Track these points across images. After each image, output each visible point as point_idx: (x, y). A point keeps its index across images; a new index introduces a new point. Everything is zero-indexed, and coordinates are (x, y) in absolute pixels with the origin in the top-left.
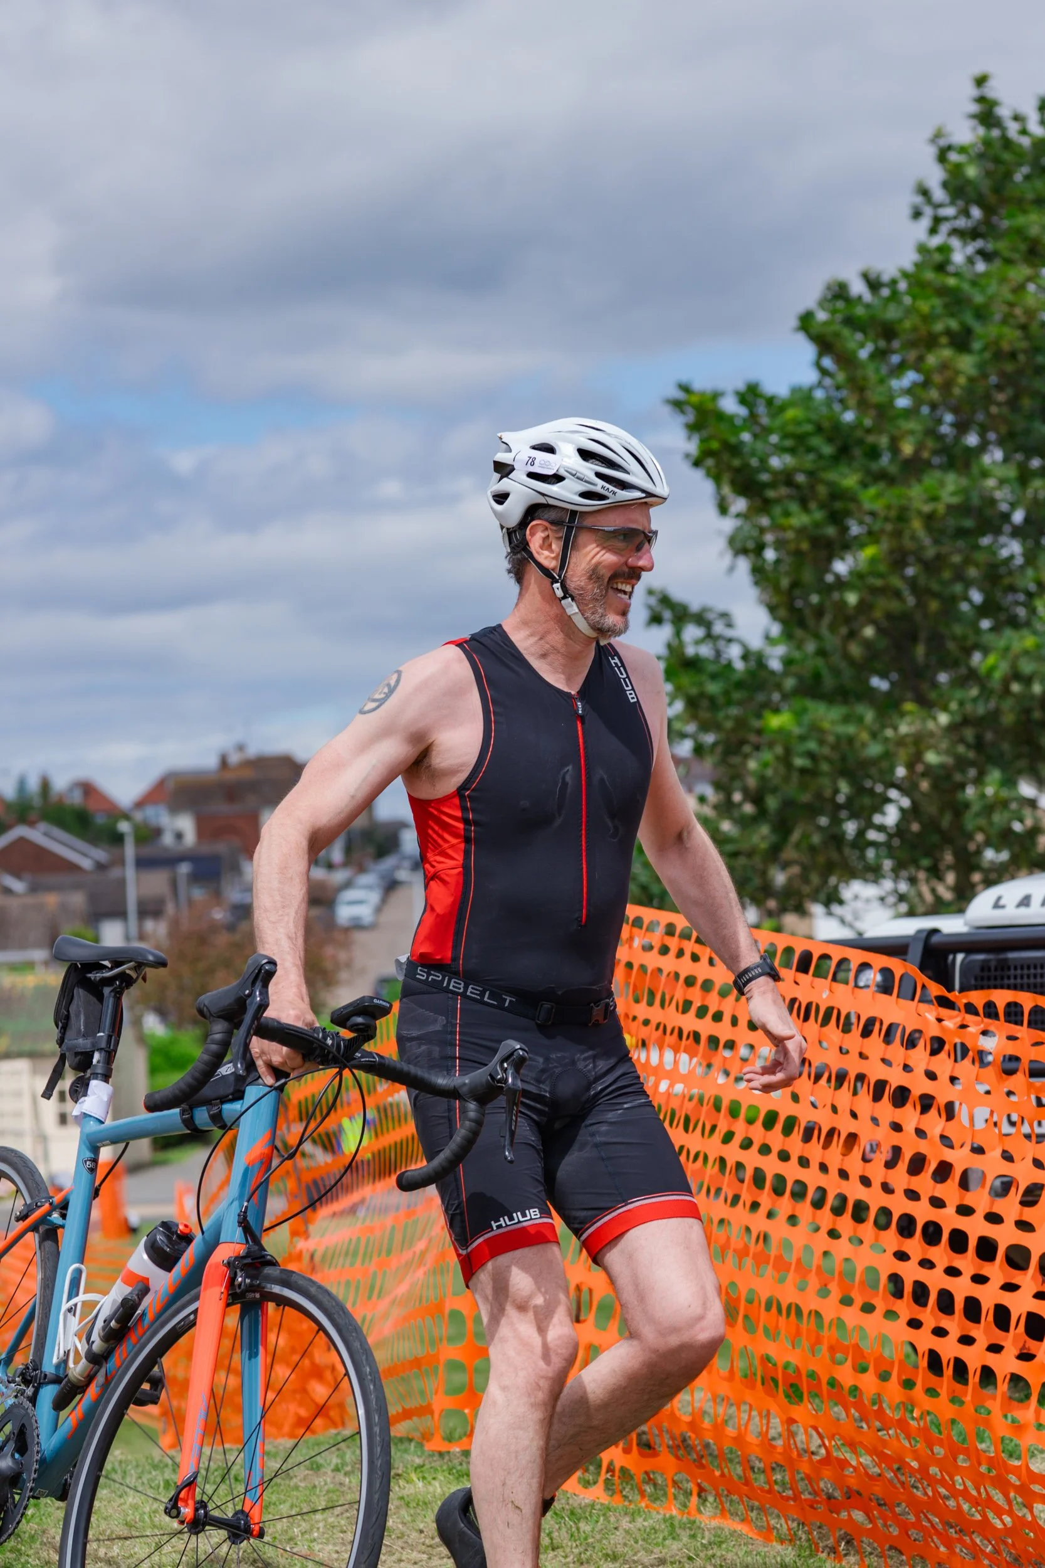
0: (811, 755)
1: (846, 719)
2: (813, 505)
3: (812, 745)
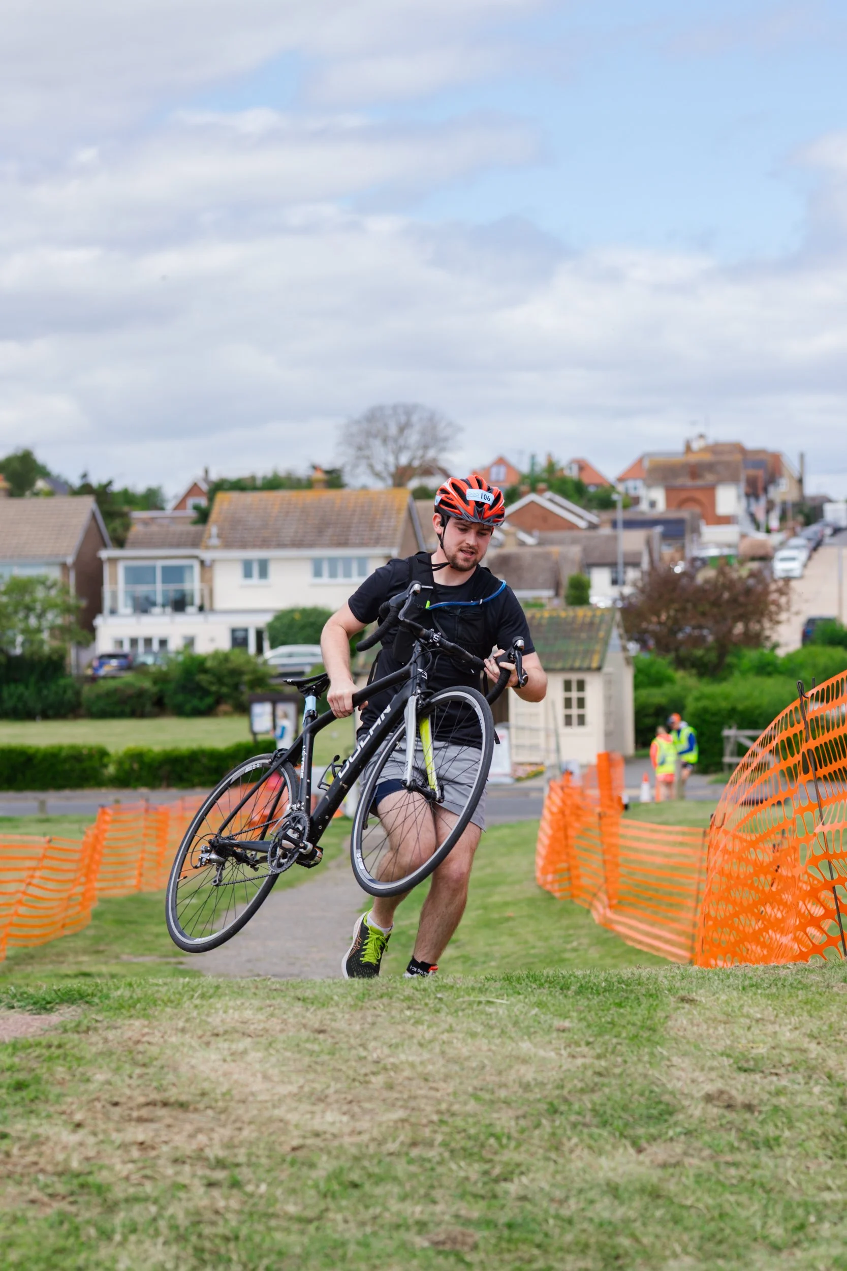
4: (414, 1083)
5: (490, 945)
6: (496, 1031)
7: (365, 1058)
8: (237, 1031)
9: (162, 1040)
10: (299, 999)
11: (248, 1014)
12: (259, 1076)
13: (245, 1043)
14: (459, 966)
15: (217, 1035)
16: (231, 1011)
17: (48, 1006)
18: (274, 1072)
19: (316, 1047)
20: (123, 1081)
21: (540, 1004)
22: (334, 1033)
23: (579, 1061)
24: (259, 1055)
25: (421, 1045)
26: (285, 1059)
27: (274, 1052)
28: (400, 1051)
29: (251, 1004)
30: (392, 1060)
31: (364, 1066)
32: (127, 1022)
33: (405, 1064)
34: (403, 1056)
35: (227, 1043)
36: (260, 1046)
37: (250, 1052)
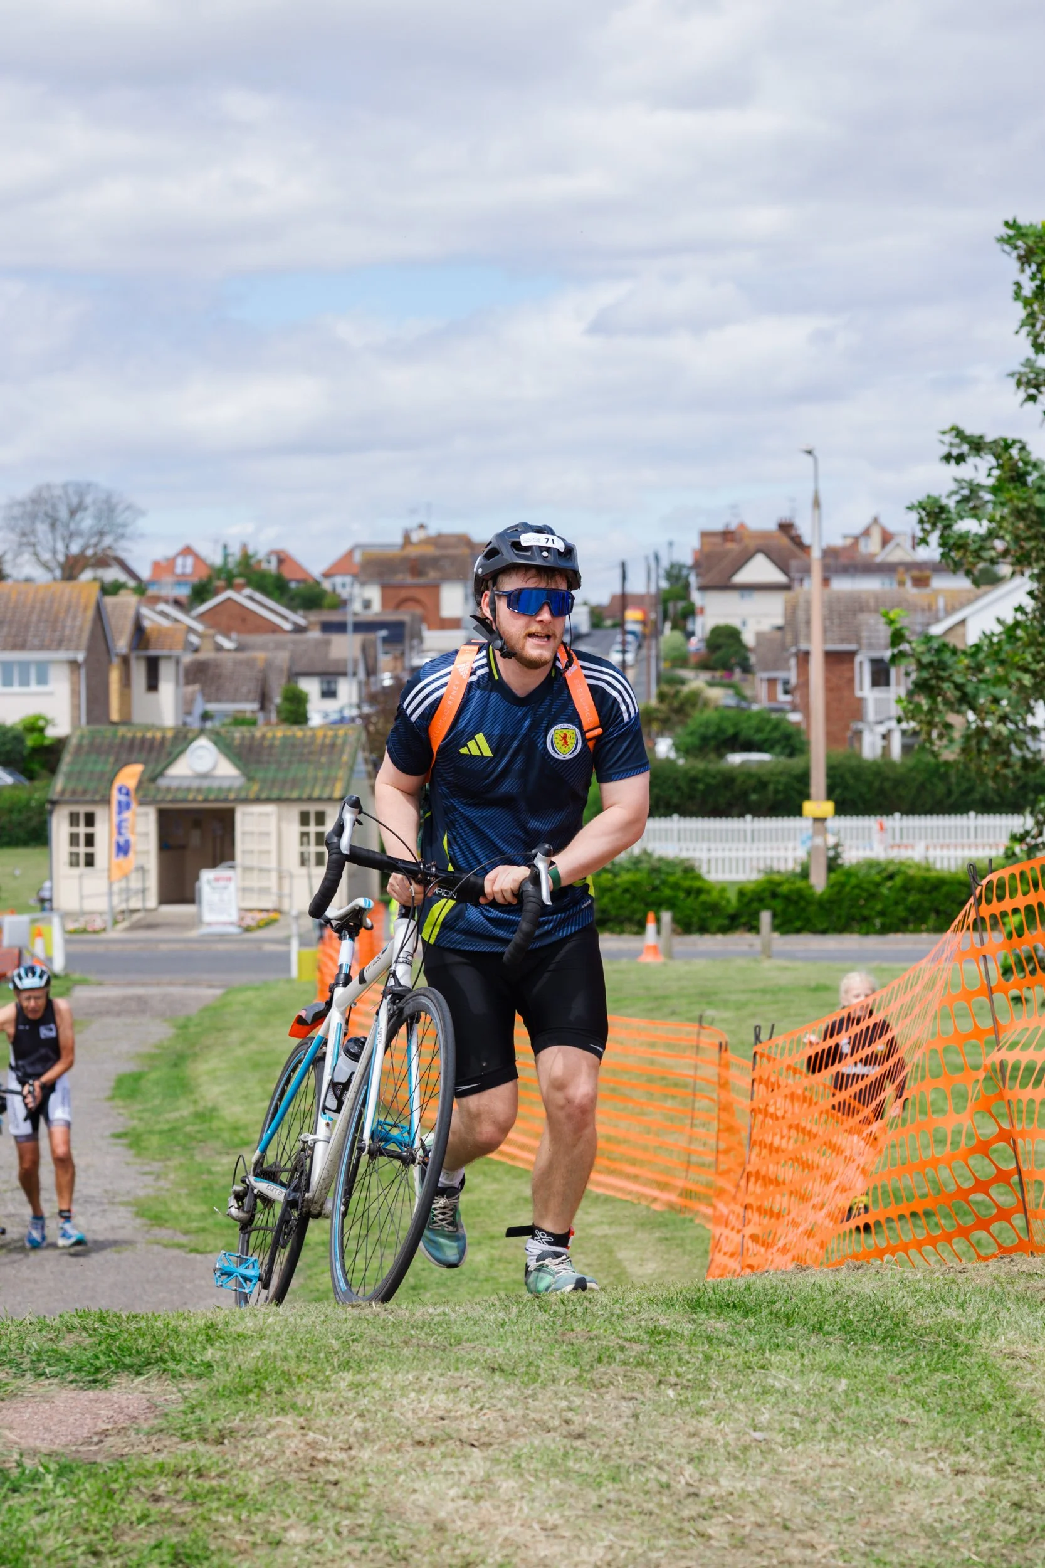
4: (770, 1531)
6: (822, 1427)
7: (668, 1486)
8: (451, 1438)
9: (343, 1456)
10: (493, 1369)
11: (442, 1401)
12: (536, 1527)
13: (476, 1464)
15: (420, 1443)
16: (413, 1395)
17: (100, 1376)
18: (553, 1518)
19: (586, 1467)
20: (337, 1546)
21: (834, 1369)
22: (595, 1438)
23: (980, 1483)
24: (512, 1483)
25: (736, 1458)
26: (558, 1494)
27: (532, 1480)
28: (711, 1471)
29: (430, 1380)
30: (712, 1489)
31: (679, 1502)
32: (272, 1421)
33: (736, 1496)
34: (723, 1481)
35: (449, 1461)
36: (504, 1466)
37: (495, 1478)
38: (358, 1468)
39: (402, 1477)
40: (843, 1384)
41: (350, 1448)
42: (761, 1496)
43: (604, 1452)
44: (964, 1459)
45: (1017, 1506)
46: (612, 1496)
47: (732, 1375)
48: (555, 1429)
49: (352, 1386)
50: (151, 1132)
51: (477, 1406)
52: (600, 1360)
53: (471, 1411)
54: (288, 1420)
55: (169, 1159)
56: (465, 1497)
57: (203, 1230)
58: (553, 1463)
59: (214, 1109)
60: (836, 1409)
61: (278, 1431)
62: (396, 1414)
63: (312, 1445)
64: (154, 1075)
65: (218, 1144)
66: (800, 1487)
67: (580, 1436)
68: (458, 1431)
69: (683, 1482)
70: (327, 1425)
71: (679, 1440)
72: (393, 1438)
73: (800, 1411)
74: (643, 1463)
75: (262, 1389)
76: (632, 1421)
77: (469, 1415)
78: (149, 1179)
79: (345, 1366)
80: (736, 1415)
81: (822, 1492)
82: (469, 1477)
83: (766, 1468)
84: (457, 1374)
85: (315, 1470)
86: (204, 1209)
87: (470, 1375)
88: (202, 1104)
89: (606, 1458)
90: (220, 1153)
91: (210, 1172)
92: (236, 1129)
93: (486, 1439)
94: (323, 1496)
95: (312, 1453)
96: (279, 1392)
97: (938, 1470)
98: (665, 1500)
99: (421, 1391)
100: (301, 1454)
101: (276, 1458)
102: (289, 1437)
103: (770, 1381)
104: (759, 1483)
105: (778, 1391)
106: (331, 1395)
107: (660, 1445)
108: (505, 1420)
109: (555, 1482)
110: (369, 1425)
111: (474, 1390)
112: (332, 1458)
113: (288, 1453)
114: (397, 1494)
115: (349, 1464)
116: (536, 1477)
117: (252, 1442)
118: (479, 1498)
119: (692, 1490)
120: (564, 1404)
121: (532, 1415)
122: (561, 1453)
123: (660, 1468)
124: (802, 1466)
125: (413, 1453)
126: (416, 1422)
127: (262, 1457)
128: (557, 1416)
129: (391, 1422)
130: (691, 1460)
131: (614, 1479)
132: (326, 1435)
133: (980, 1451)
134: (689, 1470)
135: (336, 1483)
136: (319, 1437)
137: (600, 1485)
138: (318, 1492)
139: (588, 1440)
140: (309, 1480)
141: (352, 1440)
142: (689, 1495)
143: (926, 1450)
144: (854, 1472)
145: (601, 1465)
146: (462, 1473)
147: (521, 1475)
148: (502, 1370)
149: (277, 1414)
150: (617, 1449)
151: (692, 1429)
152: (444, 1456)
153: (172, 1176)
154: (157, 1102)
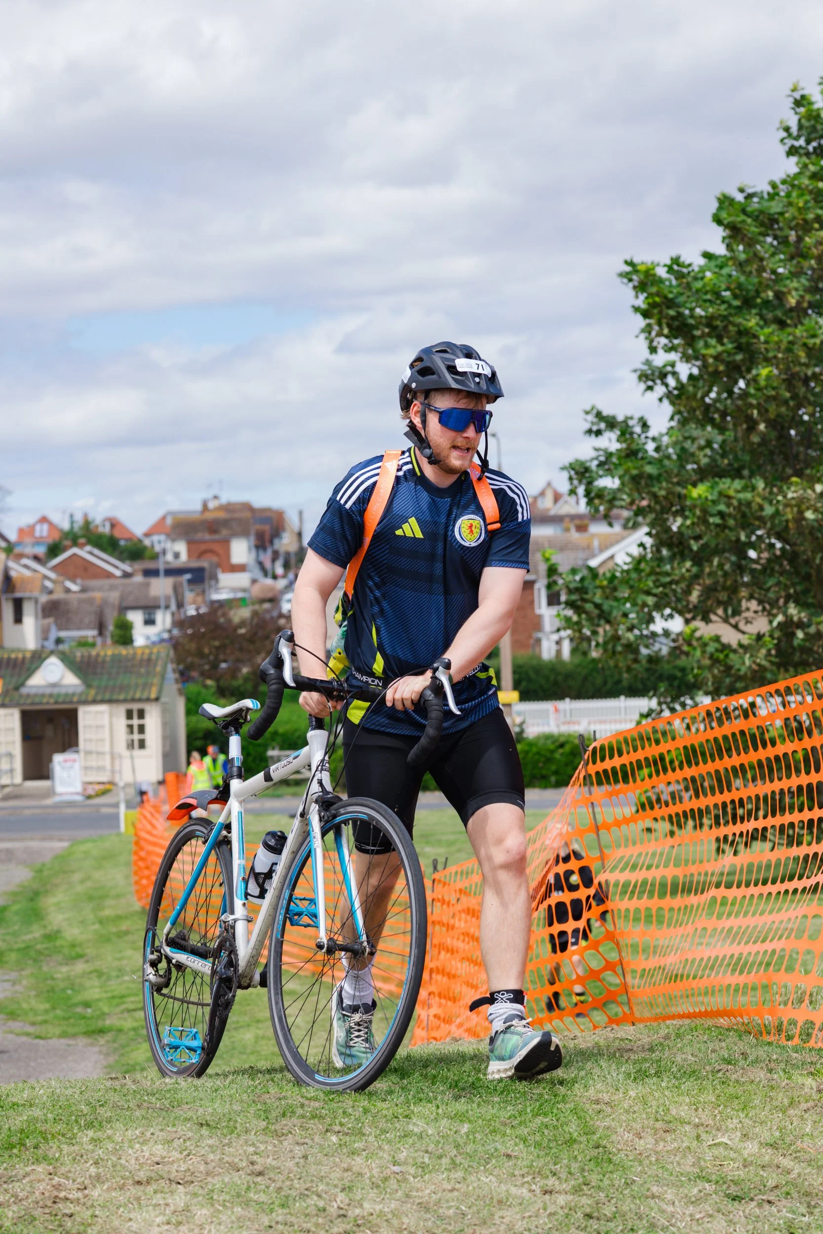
0: (721, 514)
1: (744, 489)
2: (725, 340)
3: (722, 507)
5: (119, 959)
6: (445, 1161)
7: (324, 1210)
8: (162, 1178)
9: (80, 1195)
10: (202, 1125)
11: (159, 1150)
13: (180, 1197)
14: (96, 982)
15: (139, 1183)
19: (263, 1197)
21: (461, 1117)
22: (272, 1175)
23: (561, 1200)
24: (204, 1211)
25: (378, 1187)
26: (238, 1219)
27: (221, 1208)
28: (358, 1198)
29: (152, 1134)
30: (358, 1211)
31: (331, 1221)
32: (28, 1169)
33: (374, 1216)
34: (366, 1205)
35: (159, 1196)
36: (200, 1198)
37: (192, 1208)
38: (89, 1203)
39: (122, 1209)
40: (465, 1128)
41: (85, 1188)
42: (394, 1215)
43: (278, 1186)
44: (551, 1182)
45: (589, 1216)
46: (280, 1219)
47: (382, 1124)
48: (243, 1169)
49: (93, 1140)
50: (11, 950)
51: (185, 1153)
52: (284, 1115)
53: (180, 1156)
54: (40, 1169)
55: (22, 970)
56: (168, 1223)
57: (46, 1022)
58: (239, 1195)
59: (58, 932)
60: (457, 1146)
61: (32, 1177)
62: (123, 1161)
63: (57, 1187)
64: (16, 907)
65: (60, 958)
66: (424, 1207)
67: (260, 1174)
68: (169, 1172)
69: (336, 1206)
70: (70, 1171)
71: (336, 1175)
72: (118, 1179)
73: (430, 1149)
74: (306, 1192)
75: (24, 1145)
76: (302, 1161)
77: (178, 1160)
78: (7, 985)
79: (90, 1125)
80: (381, 1154)
81: (441, 1211)
82: (172, 1208)
83: (400, 1193)
84: (174, 1129)
85: (56, 1206)
86: (47, 1006)
87: (183, 1129)
88: (50, 928)
89: (280, 1189)
90: (61, 964)
91: (53, 979)
92: (73, 946)
93: (188, 1178)
94: (60, 1226)
95: (56, 1194)
96: (36, 1147)
97: (530, 1191)
98: (320, 1221)
99: (145, 1143)
100: (47, 1194)
101: (27, 1197)
102: (39, 1181)
103: (411, 1127)
104: (393, 1205)
105: (416, 1135)
106: (76, 1148)
107: (321, 1179)
108: (206, 1163)
109: (238, 1210)
110: (101, 1170)
111: (184, 1140)
112: (71, 1196)
113: (37, 1193)
114: (116, 1223)
115: (82, 1201)
116: (224, 1206)
117: (10, 1186)
118: (180, 1223)
119: (342, 1212)
120: (251, 1149)
121: (226, 1159)
122: (244, 1187)
123: (319, 1196)
124: (428, 1191)
125: (134, 1191)
126: (138, 1167)
127: (16, 1197)
128: (245, 1159)
129: (118, 1168)
130: (343, 1190)
131: (283, 1206)
132: (67, 1178)
133: (563, 1176)
134: (341, 1197)
135: (71, 1216)
136: (62, 1180)
137: (272, 1211)
138: (57, 1223)
139: (267, 1176)
140: (50, 1213)
141: (87, 1182)
142: (339, 1216)
143: (523, 1176)
144: (466, 1195)
145: (274, 1195)
146: (167, 1205)
147: (212, 1205)
148: (208, 1125)
149: (33, 1163)
150: (288, 1183)
151: (345, 1165)
152: (155, 1192)
153: (25, 982)
154: (16, 928)
